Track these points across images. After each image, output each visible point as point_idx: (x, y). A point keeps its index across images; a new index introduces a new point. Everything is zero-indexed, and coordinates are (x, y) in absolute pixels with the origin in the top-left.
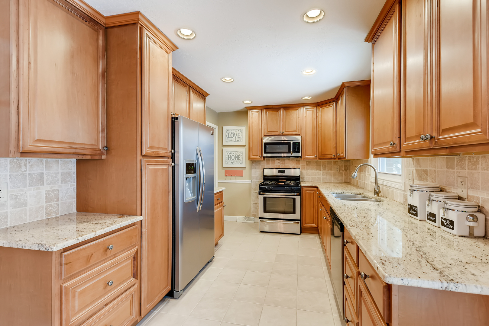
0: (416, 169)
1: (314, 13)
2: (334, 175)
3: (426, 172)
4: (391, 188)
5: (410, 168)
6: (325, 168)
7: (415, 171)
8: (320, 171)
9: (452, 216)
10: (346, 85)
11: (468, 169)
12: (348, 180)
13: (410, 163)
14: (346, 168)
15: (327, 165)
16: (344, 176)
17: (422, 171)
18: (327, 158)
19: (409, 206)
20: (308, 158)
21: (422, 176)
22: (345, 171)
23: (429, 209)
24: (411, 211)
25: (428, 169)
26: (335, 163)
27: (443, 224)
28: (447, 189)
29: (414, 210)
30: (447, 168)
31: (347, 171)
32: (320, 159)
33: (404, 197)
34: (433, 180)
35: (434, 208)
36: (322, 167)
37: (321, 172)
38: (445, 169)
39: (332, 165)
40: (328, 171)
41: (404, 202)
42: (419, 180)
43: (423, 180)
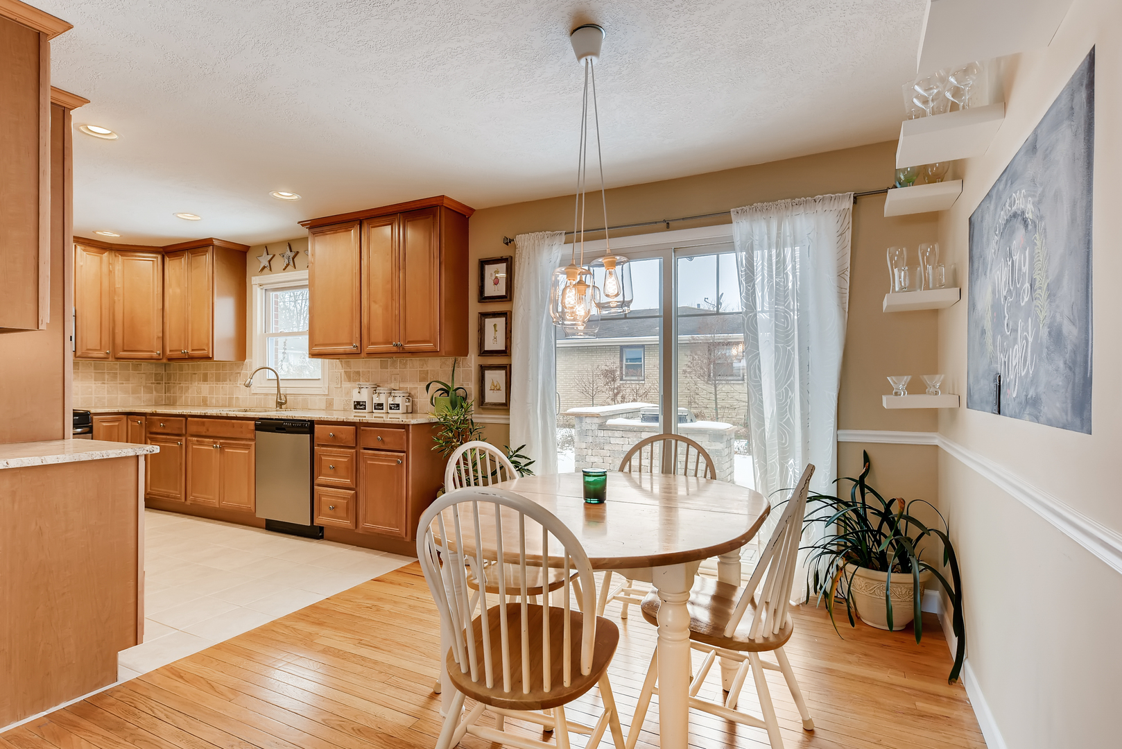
0: (345, 371)
2: (134, 392)
3: (358, 373)
5: (336, 370)
6: (114, 377)
7: (343, 373)
8: (104, 383)
9: (398, 400)
10: (216, 242)
11: (400, 368)
12: (162, 400)
13: (336, 365)
14: (159, 378)
15: (118, 371)
16: (154, 392)
17: (353, 373)
18: (141, 357)
19: (356, 403)
20: (90, 355)
21: (353, 377)
22: (157, 383)
23: (376, 400)
24: (358, 407)
25: (361, 370)
26: (136, 368)
27: (391, 408)
28: (381, 385)
29: (362, 405)
30: (381, 368)
31: (160, 383)
32: (118, 359)
34: (368, 378)
35: (382, 399)
36: (106, 376)
37: (106, 385)
38: (380, 370)
39: (131, 371)
40: (120, 384)
42: (350, 381)
43: (355, 381)
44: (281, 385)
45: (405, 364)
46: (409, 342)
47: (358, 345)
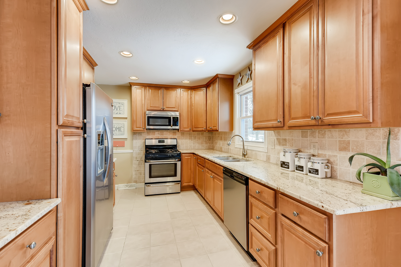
0: (277, 138)
1: (228, 17)
2: (202, 143)
3: (285, 140)
4: (254, 151)
5: (272, 138)
6: (195, 138)
7: (276, 140)
8: (192, 140)
9: (316, 166)
10: (219, 76)
11: (318, 138)
12: (211, 147)
13: (272, 134)
14: (210, 138)
15: (196, 136)
16: (208, 144)
17: (282, 139)
18: (200, 130)
19: (282, 163)
20: (184, 130)
21: (282, 142)
22: (209, 140)
23: (297, 163)
24: (284, 166)
25: (287, 138)
26: (202, 134)
27: (310, 172)
28: (302, 150)
29: (286, 165)
30: (302, 137)
31: (210, 140)
32: (193, 131)
33: (266, 157)
34: (291, 145)
35: (302, 163)
36: (193, 138)
37: (192, 141)
38: (301, 138)
39: (200, 136)
40: (197, 140)
41: (267, 160)
42: (280, 145)
43: (283, 145)
44: (245, 144)
45: (324, 135)
46: (329, 115)
47: (282, 120)
